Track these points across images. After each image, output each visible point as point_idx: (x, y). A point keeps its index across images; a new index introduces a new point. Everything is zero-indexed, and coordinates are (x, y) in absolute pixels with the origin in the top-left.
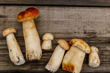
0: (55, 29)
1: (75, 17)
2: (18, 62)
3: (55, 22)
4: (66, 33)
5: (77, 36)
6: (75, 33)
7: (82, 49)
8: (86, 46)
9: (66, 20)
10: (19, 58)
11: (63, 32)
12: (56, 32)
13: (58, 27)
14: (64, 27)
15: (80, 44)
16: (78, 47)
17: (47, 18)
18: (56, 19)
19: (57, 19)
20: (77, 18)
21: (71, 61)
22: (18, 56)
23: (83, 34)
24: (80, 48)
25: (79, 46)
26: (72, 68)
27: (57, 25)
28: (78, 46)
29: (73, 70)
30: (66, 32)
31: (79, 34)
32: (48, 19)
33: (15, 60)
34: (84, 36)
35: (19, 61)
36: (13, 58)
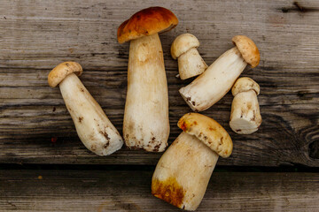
0: (37, 45)
1: (94, 13)
2: (105, 147)
3: (40, 26)
4: (68, 56)
5: (99, 64)
6: (93, 55)
7: (209, 145)
8: (222, 139)
9: (69, 19)
10: (106, 136)
11: (61, 52)
12: (42, 52)
13: (48, 39)
14: (63, 40)
15: (206, 133)
16: (200, 139)
17: (18, 15)
18: (40, 18)
19: (44, 18)
20: (100, 14)
21: (176, 174)
22: (103, 130)
23: (115, 59)
24: (207, 143)
25: (202, 138)
26: (178, 194)
27: (43, 34)
28: (200, 136)
29: (181, 202)
30: (68, 52)
31: (104, 58)
32: (21, 18)
33: (98, 142)
34: (118, 65)
35: (108, 144)
36: (92, 137)
